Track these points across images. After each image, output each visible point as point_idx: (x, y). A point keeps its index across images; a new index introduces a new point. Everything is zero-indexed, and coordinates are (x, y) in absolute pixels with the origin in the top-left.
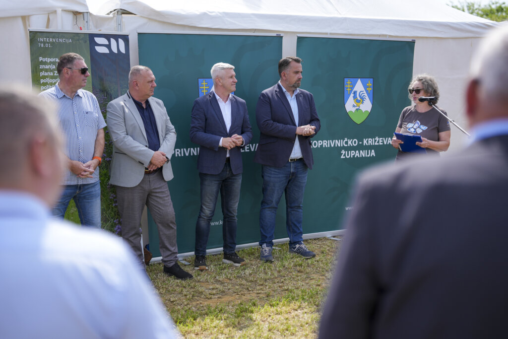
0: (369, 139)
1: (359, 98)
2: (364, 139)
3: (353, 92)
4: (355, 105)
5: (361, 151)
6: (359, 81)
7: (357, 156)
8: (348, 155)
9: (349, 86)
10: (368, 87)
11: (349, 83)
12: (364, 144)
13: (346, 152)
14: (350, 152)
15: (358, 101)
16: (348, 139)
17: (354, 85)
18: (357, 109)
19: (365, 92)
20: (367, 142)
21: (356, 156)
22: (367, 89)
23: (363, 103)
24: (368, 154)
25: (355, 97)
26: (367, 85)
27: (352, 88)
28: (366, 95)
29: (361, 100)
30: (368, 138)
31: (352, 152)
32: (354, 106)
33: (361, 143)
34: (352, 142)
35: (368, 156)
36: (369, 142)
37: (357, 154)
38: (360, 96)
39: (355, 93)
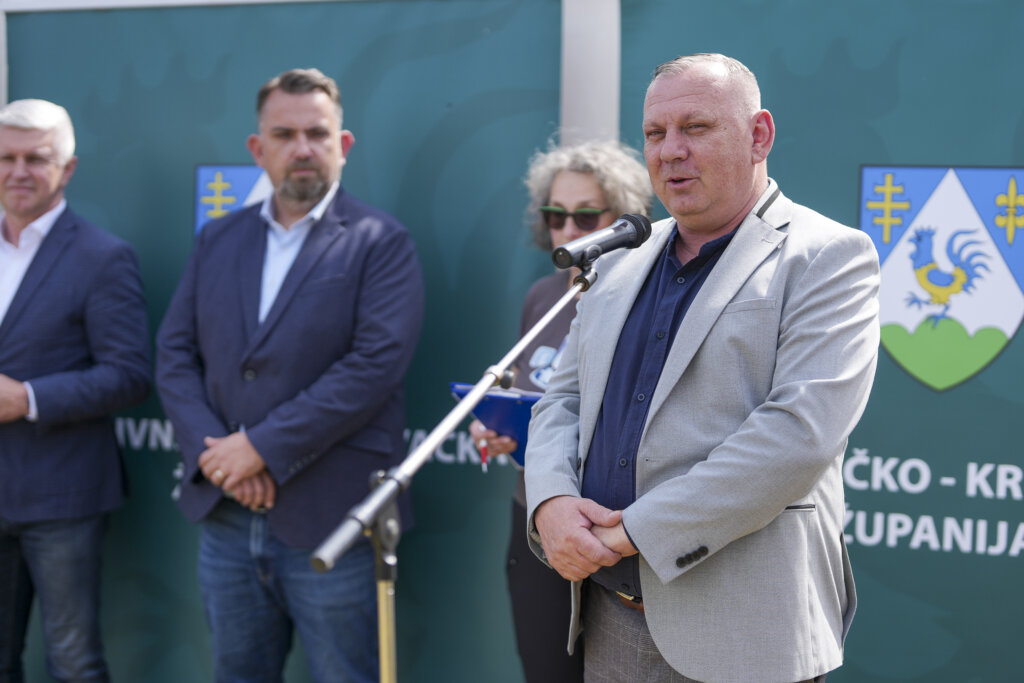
0: (1003, 470)
1: (945, 265)
2: (972, 467)
3: (910, 233)
4: (923, 295)
5: (950, 524)
6: (951, 179)
7: (925, 545)
8: (869, 531)
9: (888, 205)
10: (1003, 211)
11: (888, 189)
12: (971, 491)
13: (861, 517)
14: (879, 518)
15: (939, 279)
16: (871, 455)
17: (916, 201)
18: (934, 319)
19: (983, 235)
20: (992, 480)
21: (915, 543)
22: (1000, 221)
23: (967, 286)
24: (992, 540)
25: (921, 257)
26: (1001, 200)
27: (907, 217)
28: (989, 248)
29: (961, 277)
30: (997, 462)
31: (894, 518)
32: (914, 301)
33: (948, 481)
34: (895, 473)
35: (998, 549)
36: (1002, 483)
37: (924, 532)
38: (953, 257)
39: (923, 238)
